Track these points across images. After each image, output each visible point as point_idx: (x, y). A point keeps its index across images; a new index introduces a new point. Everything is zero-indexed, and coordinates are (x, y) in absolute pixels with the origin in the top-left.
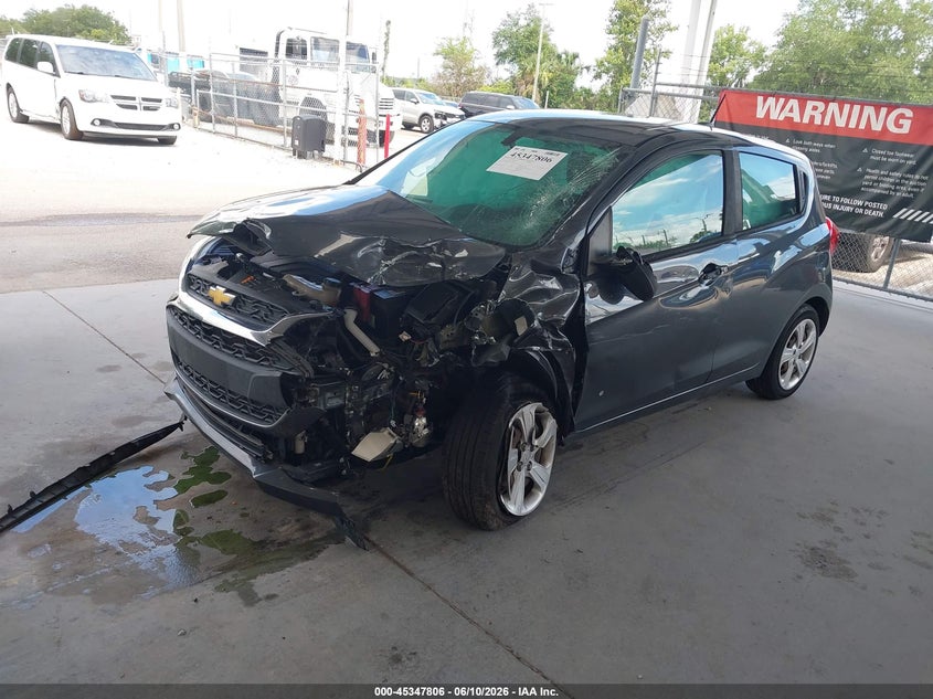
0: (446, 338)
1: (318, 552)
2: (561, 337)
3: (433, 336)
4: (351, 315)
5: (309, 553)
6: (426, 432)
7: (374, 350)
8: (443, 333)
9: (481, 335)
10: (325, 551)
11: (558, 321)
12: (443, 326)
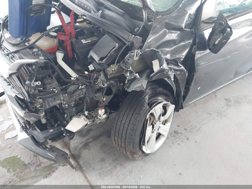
0: (111, 72)
1: (53, 171)
2: (180, 67)
3: (104, 71)
4: (60, 56)
5: (48, 172)
6: (105, 116)
7: (74, 75)
8: (109, 69)
9: (131, 72)
10: (57, 171)
11: (180, 58)
12: (109, 65)
